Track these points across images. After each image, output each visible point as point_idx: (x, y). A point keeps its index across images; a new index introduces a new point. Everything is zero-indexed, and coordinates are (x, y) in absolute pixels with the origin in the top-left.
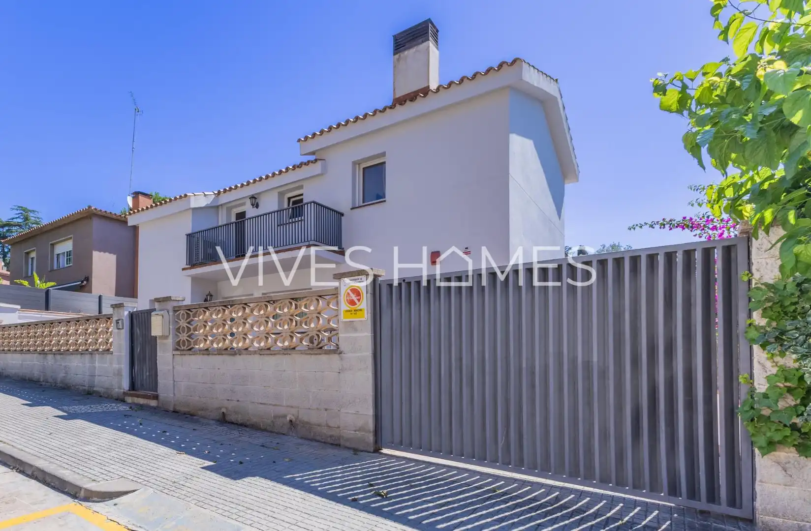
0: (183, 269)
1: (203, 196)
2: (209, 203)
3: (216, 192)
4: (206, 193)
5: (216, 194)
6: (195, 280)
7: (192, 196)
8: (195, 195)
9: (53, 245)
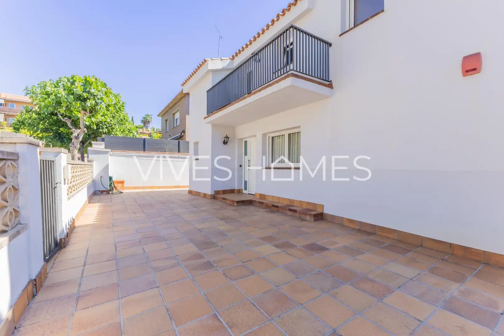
0: (205, 118)
1: (220, 60)
2: (225, 66)
3: (231, 57)
4: (222, 58)
5: (231, 59)
6: (215, 126)
7: (210, 60)
8: (212, 59)
9: (174, 114)
